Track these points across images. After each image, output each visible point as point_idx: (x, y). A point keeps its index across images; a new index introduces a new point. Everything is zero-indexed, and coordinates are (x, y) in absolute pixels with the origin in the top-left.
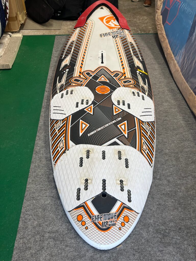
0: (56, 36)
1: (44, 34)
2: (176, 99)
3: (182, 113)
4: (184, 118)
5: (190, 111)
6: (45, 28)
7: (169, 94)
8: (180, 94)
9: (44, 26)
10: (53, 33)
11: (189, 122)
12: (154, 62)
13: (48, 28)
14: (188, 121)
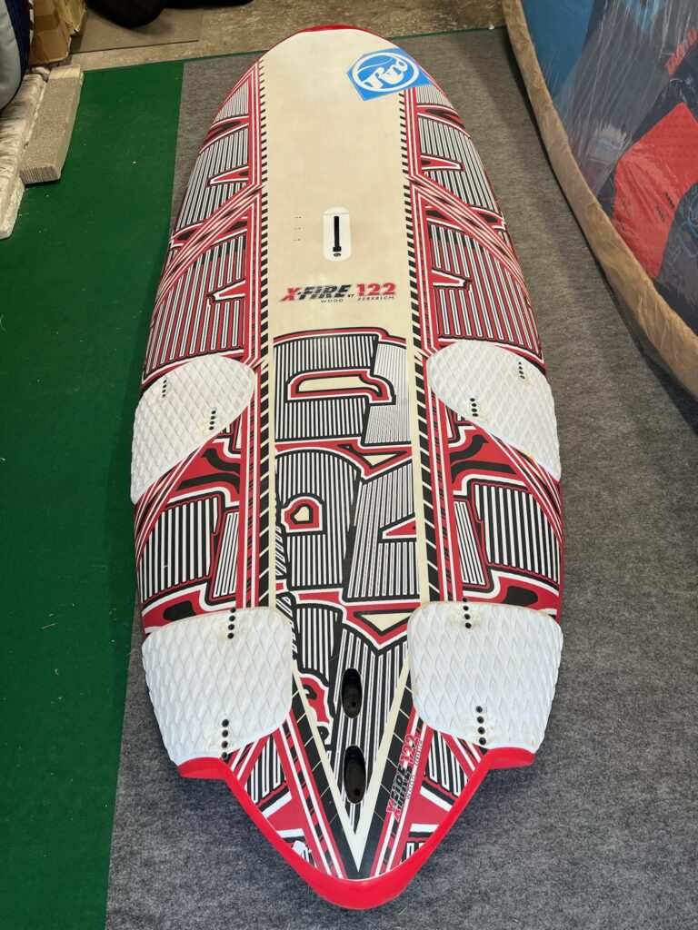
0: (186, 64)
1: (147, 59)
2: (556, 228)
3: (567, 268)
4: (574, 281)
5: (591, 258)
6: (149, 39)
7: (535, 215)
8: (569, 213)
9: (145, 33)
10: (174, 53)
11: (587, 291)
12: (495, 122)
13: (159, 41)
14: (585, 287)
